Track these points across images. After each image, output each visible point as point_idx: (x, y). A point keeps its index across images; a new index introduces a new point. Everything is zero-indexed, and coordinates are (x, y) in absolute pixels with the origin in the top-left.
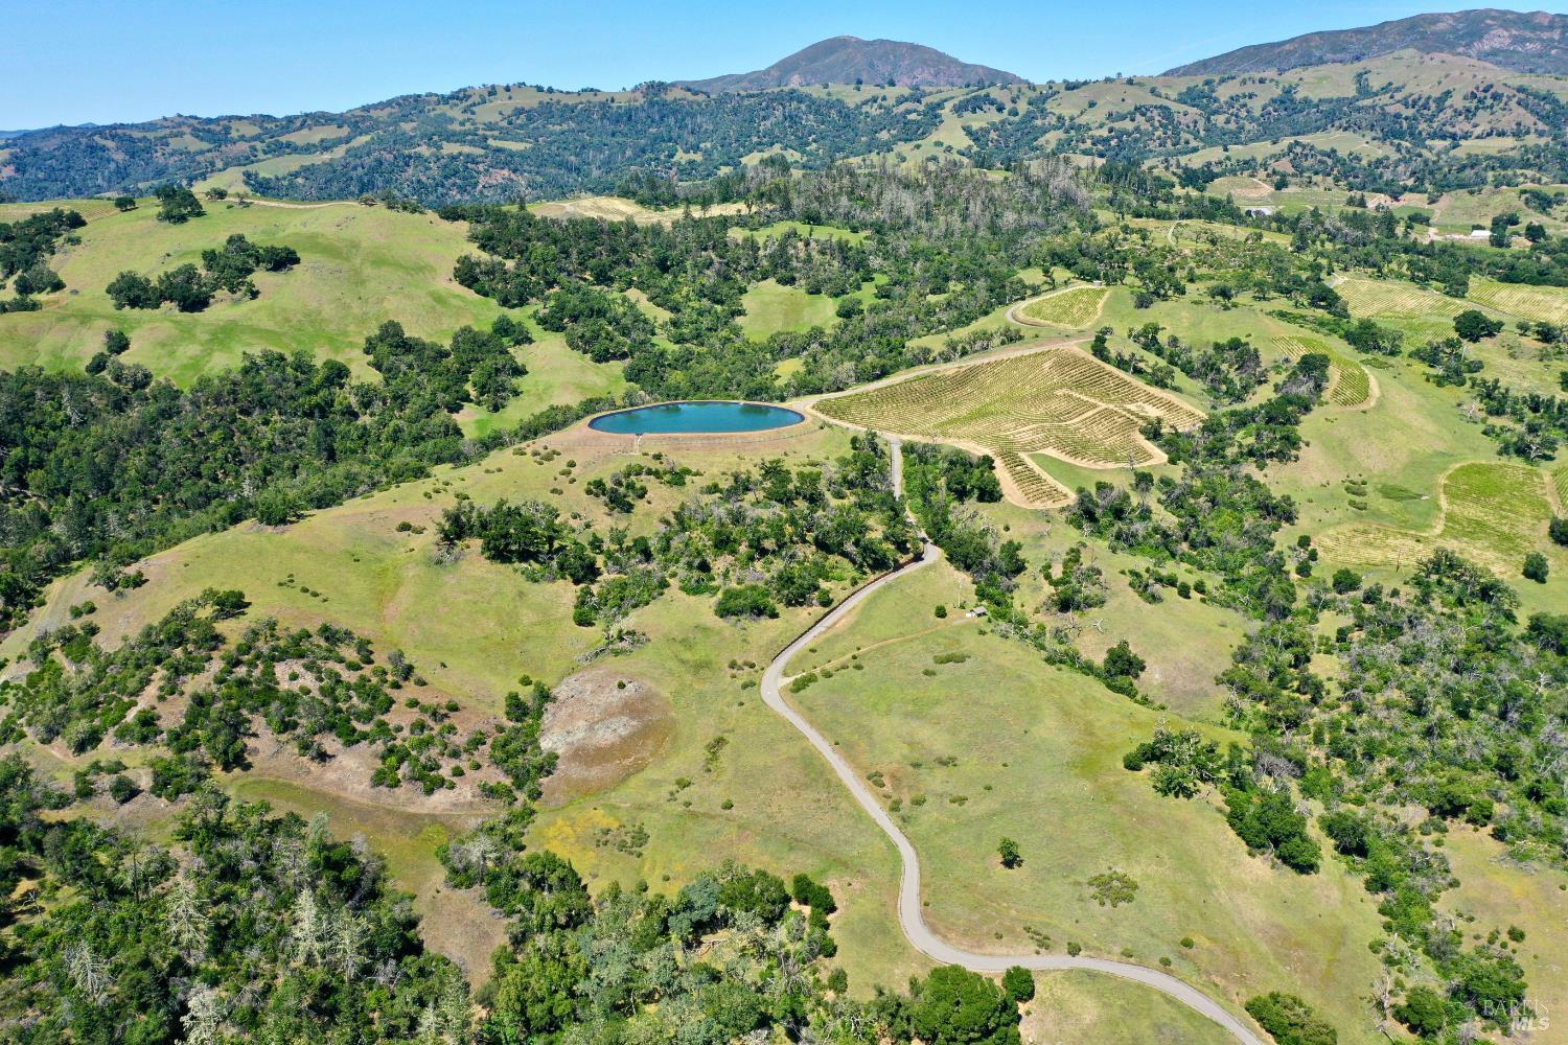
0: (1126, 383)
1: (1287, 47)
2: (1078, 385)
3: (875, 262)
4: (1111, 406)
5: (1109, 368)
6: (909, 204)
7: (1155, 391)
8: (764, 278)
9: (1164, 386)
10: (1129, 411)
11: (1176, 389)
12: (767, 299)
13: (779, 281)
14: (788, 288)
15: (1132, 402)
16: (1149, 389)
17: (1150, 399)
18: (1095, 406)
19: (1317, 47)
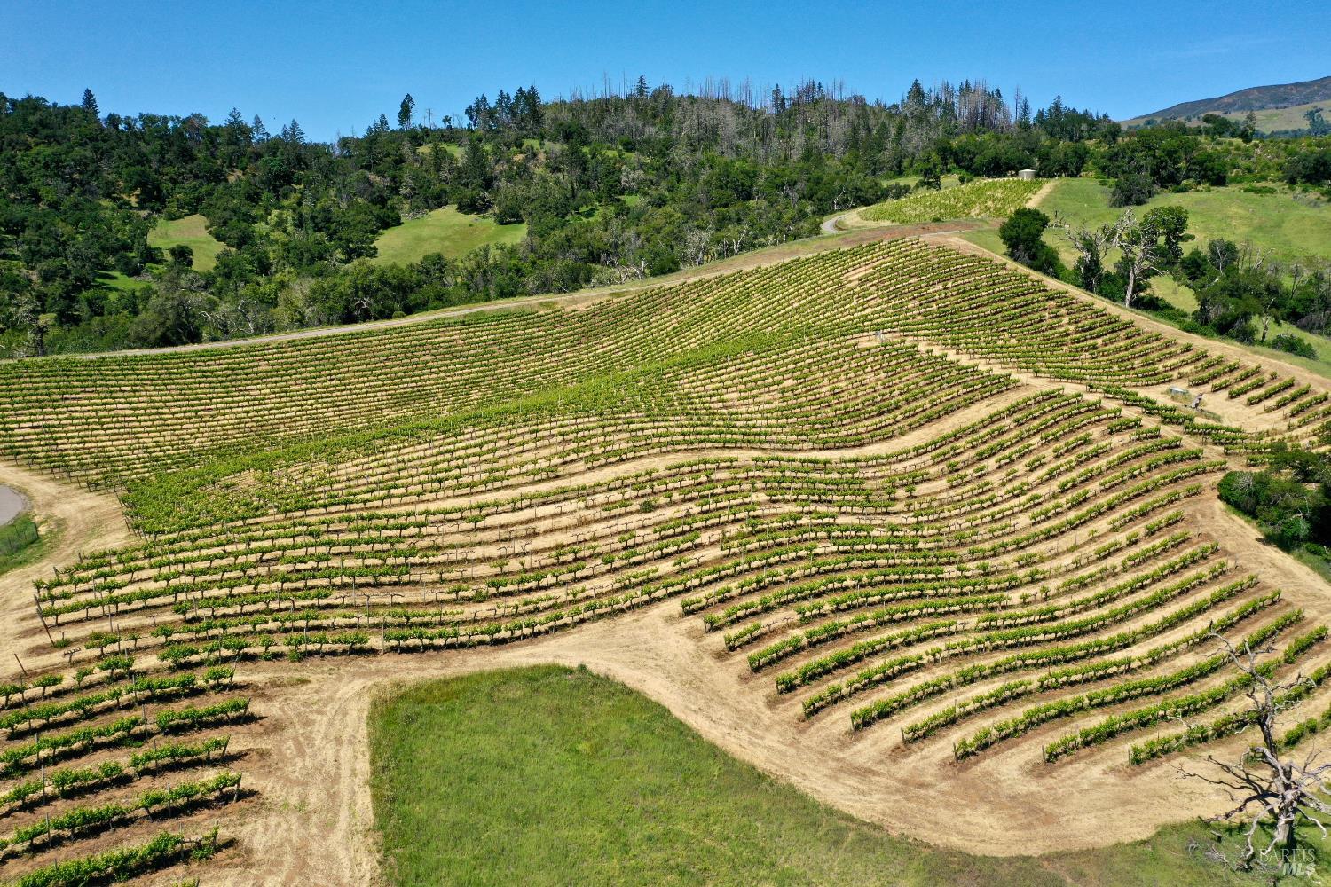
0: (1114, 326)
1: (1226, 100)
2: (948, 323)
3: (628, 176)
4: (1070, 389)
5: (1052, 284)
6: (731, 123)
7: (1218, 348)
8: (440, 206)
9: (1246, 337)
10: (1150, 408)
11: (1291, 347)
12: (426, 232)
13: (460, 209)
14: (473, 216)
15: (1152, 378)
16: (1199, 342)
17: (1211, 374)
18: (1003, 385)
19: (1256, 100)
